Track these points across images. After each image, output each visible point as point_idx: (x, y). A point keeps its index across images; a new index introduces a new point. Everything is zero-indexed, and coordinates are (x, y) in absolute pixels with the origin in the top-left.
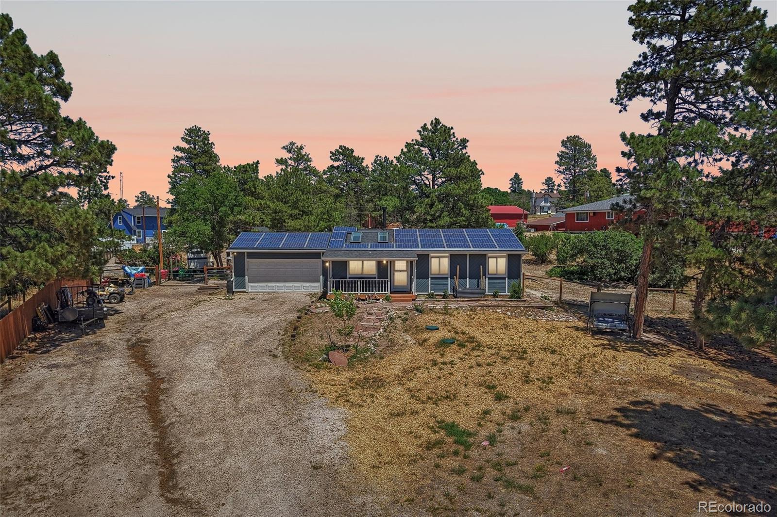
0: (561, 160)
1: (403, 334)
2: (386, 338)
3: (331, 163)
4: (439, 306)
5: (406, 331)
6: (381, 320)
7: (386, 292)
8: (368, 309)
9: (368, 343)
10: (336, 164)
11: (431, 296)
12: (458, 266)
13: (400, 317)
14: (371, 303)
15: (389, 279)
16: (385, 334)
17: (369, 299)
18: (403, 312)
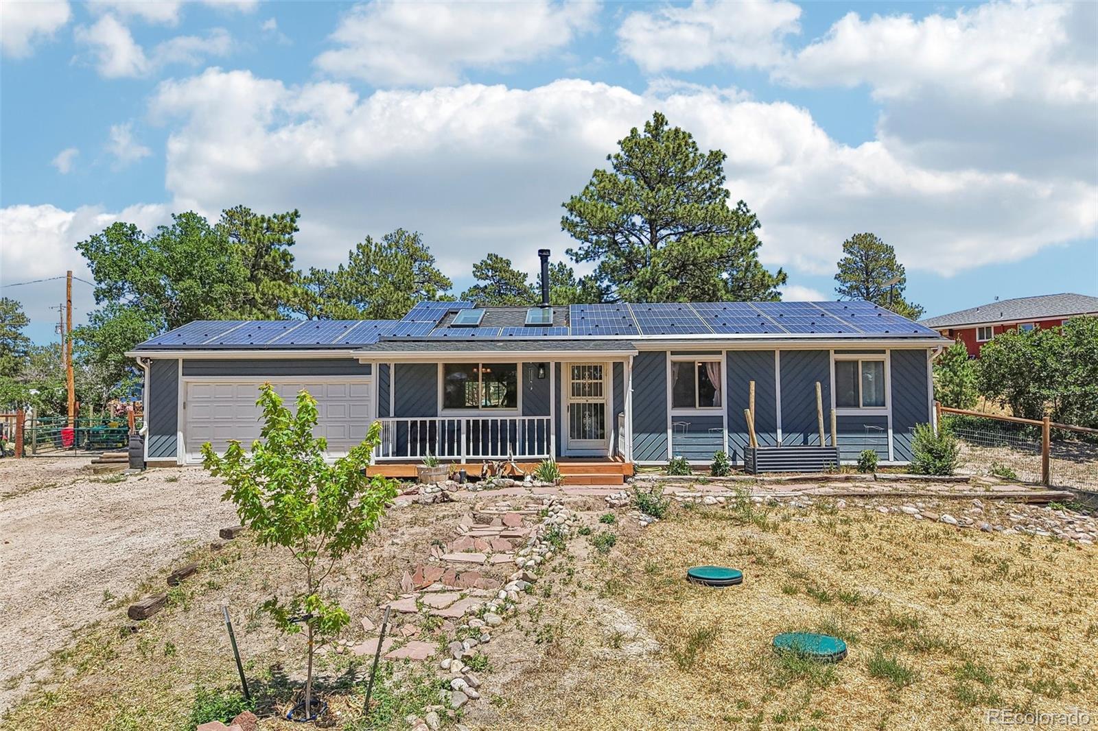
0: (844, 272)
1: (598, 605)
2: (525, 622)
3: (475, 282)
4: (715, 493)
5: (612, 589)
6: (518, 544)
7: (546, 456)
8: (477, 507)
9: (446, 651)
10: (482, 283)
11: (677, 469)
12: (753, 383)
13: (586, 532)
14: (497, 487)
15: (552, 417)
16: (527, 603)
17: (493, 475)
18: (596, 515)
